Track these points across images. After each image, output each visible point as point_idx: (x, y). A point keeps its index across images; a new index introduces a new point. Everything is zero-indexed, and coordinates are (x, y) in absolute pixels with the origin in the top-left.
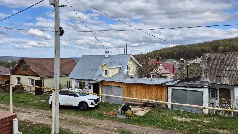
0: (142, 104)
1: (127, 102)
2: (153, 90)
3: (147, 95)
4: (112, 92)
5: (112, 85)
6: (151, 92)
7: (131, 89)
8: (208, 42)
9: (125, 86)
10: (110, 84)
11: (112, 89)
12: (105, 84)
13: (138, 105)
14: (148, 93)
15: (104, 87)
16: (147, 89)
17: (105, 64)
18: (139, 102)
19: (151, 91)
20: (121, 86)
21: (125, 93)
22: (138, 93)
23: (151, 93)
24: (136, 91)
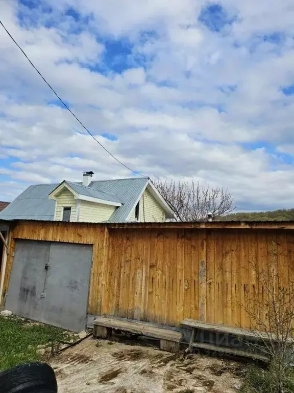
0: (178, 336)
1: (101, 320)
2: (239, 257)
3: (204, 287)
4: (46, 268)
5: (50, 239)
6: (228, 270)
7: (128, 255)
8: (284, 211)
9: (103, 241)
10: (42, 232)
11: (47, 258)
12: (25, 234)
13: (154, 342)
14: (214, 272)
15: (19, 246)
16: (207, 254)
17: (65, 187)
18: (162, 325)
19: (228, 261)
20: (84, 241)
21: (100, 275)
22: (160, 272)
23: (228, 275)
24: (152, 266)
